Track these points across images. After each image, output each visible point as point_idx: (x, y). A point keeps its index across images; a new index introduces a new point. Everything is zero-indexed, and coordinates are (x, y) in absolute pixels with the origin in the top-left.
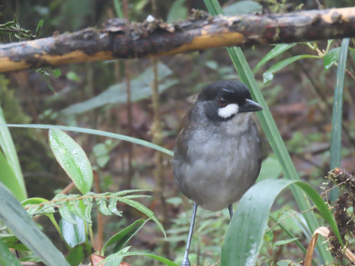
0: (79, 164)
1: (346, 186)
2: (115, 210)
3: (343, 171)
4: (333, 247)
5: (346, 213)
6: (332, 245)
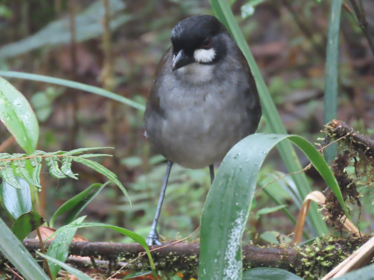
0: (22, 116)
1: (346, 142)
2: (69, 172)
3: (342, 124)
4: (331, 216)
5: (346, 175)
6: (330, 214)
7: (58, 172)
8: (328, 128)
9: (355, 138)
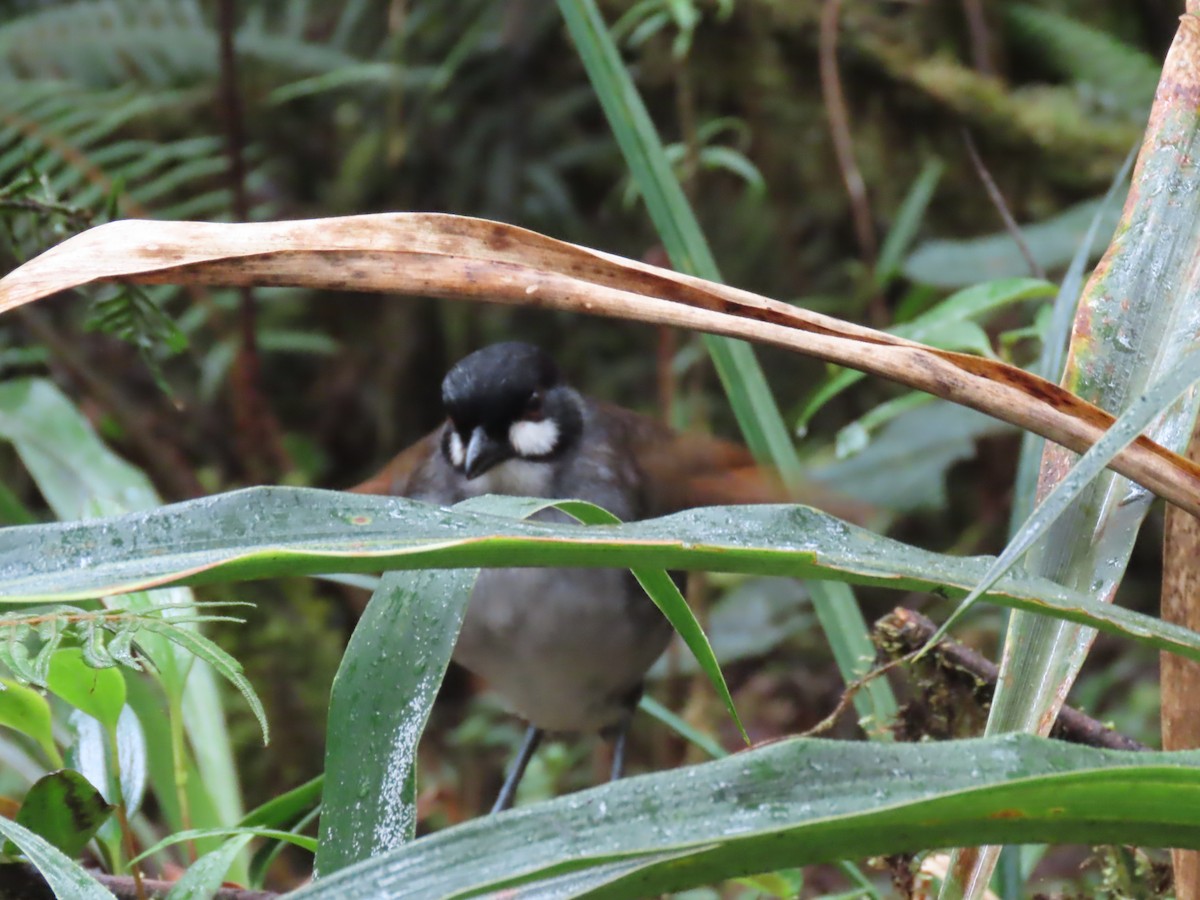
3: (918, 618)
7: (100, 654)
8: (883, 628)
9: (949, 655)
